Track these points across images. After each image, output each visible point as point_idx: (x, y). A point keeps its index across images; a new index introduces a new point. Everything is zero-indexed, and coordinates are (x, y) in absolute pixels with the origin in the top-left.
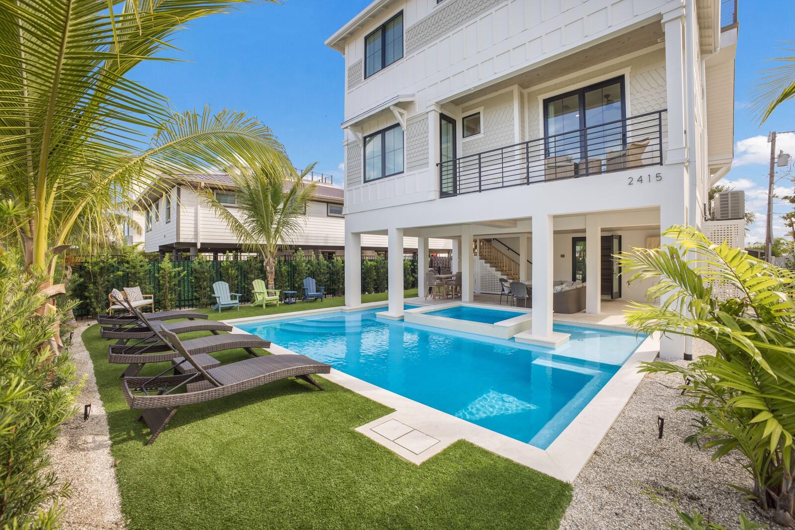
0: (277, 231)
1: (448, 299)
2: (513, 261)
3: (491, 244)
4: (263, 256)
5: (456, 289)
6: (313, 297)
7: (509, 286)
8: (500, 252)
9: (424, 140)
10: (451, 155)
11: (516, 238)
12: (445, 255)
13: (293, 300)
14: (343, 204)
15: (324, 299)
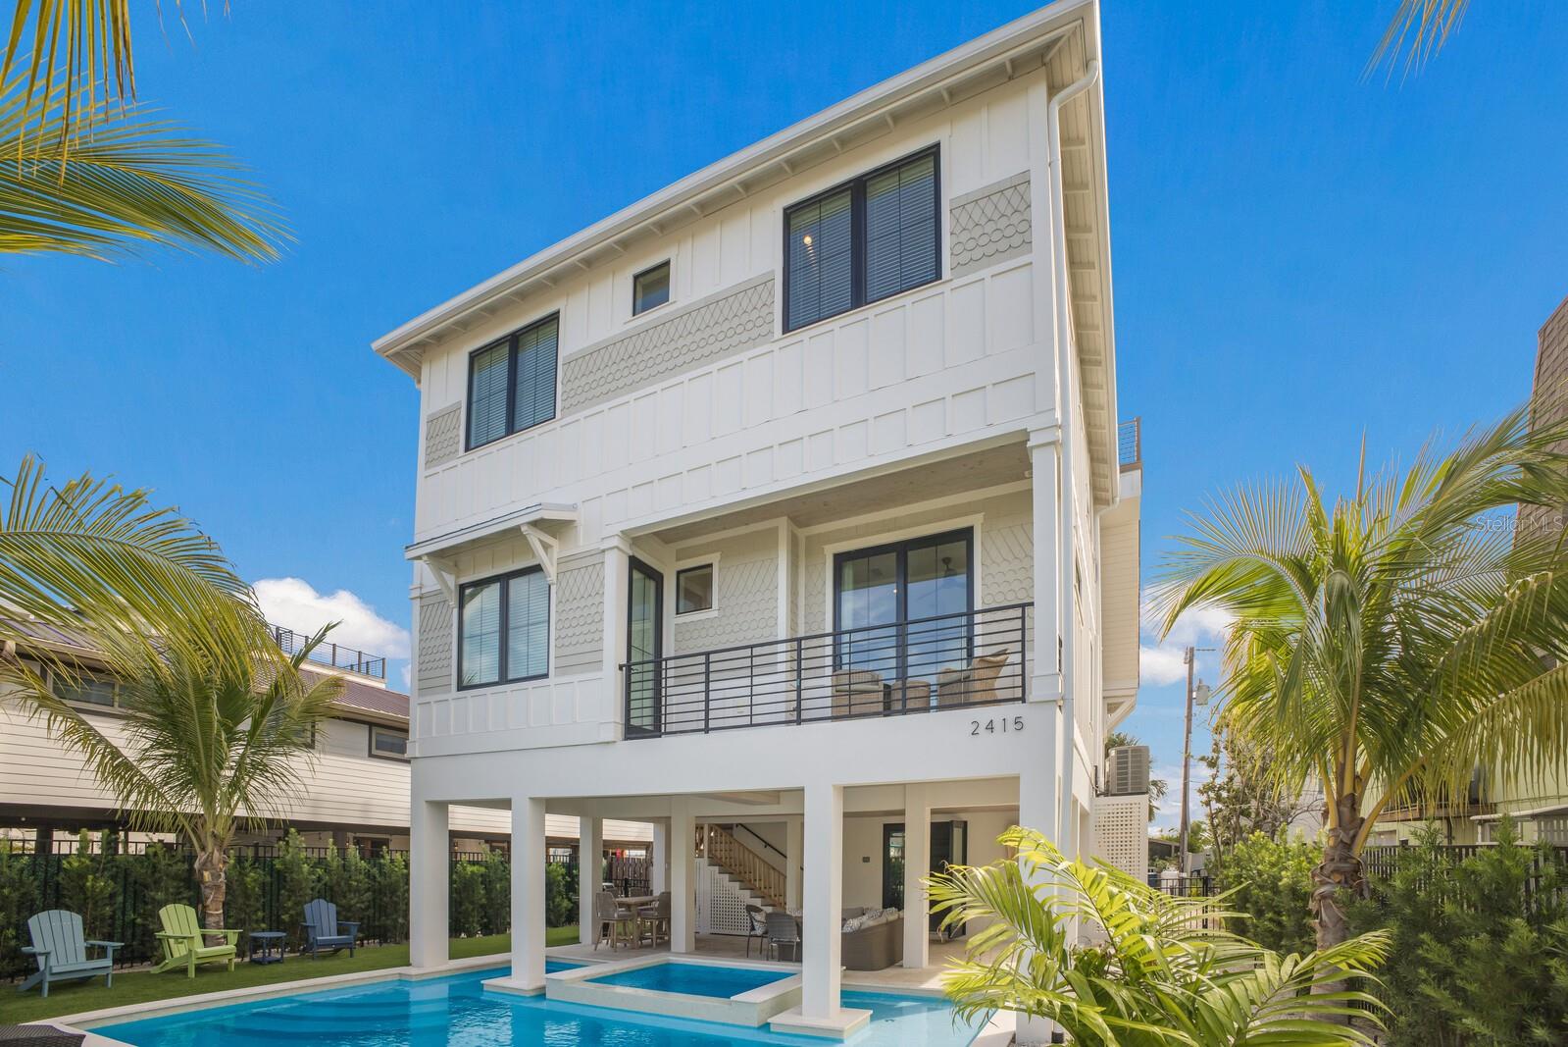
0: (235, 785)
1: (642, 947)
2: (774, 869)
3: (732, 836)
4: (192, 845)
5: (659, 927)
6: (330, 945)
7: (763, 920)
8: (750, 851)
9: (593, 610)
10: (650, 649)
11: (780, 825)
12: (641, 853)
13: (275, 954)
14: (406, 731)
15: (358, 951)
